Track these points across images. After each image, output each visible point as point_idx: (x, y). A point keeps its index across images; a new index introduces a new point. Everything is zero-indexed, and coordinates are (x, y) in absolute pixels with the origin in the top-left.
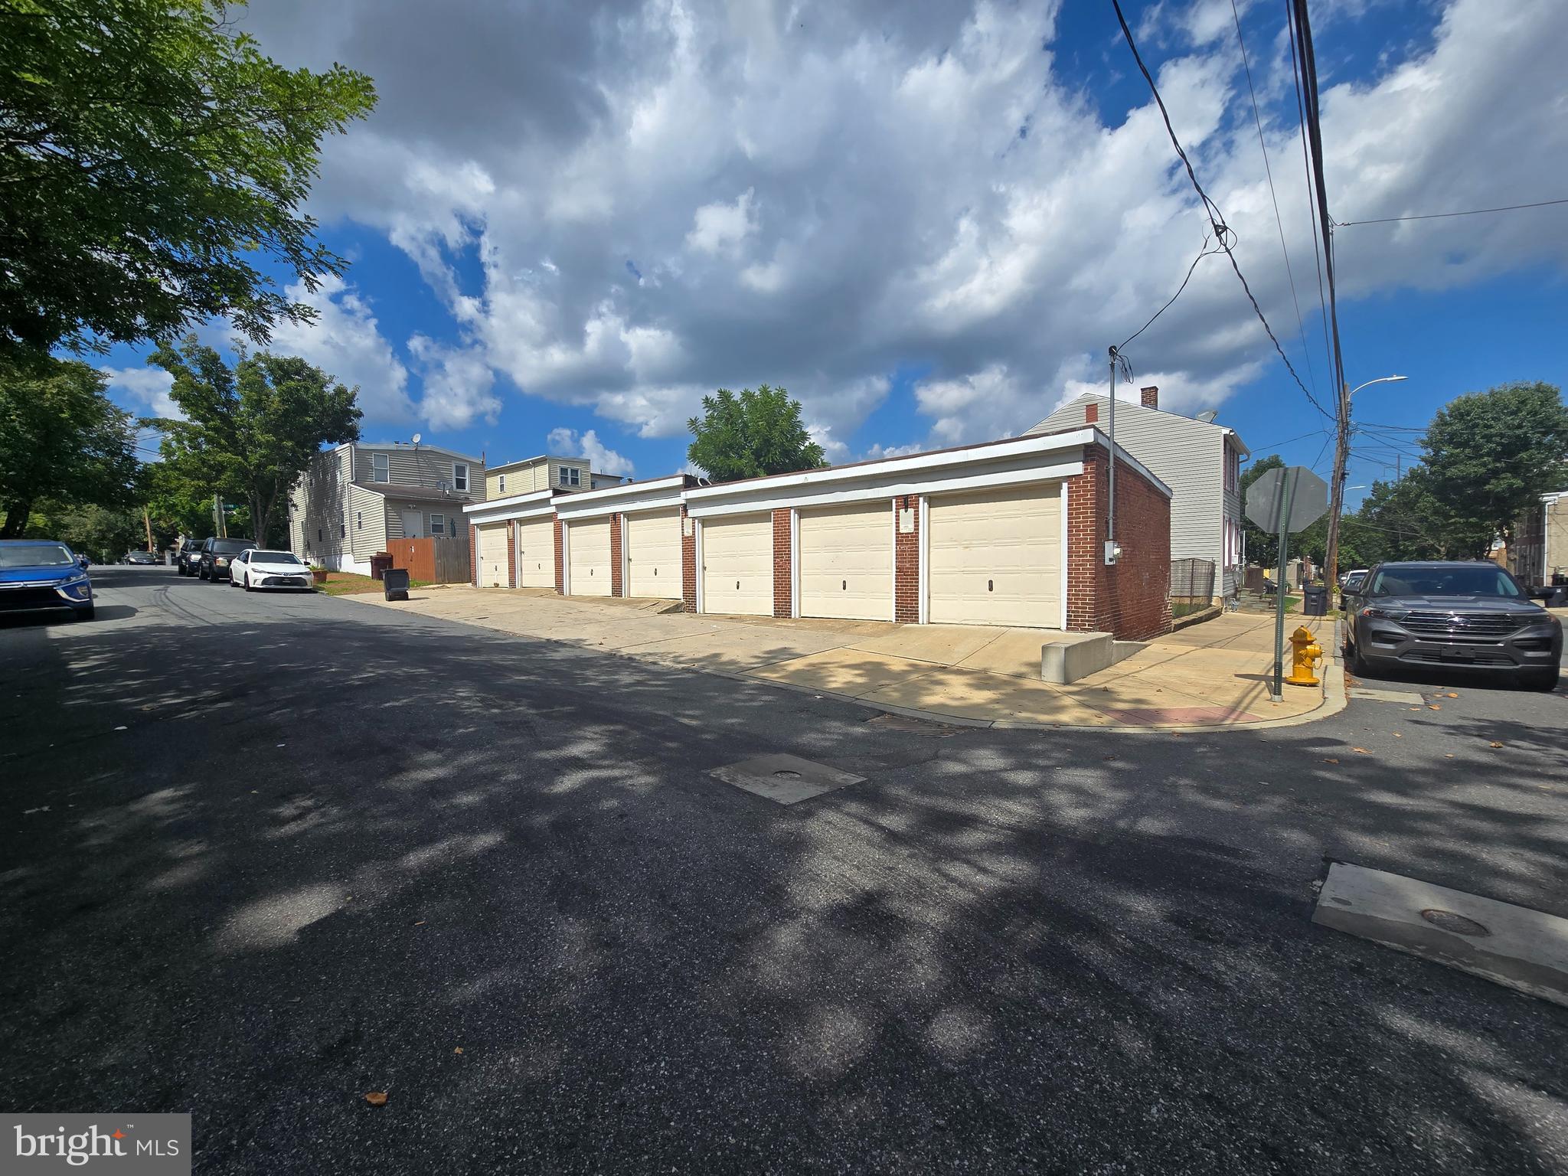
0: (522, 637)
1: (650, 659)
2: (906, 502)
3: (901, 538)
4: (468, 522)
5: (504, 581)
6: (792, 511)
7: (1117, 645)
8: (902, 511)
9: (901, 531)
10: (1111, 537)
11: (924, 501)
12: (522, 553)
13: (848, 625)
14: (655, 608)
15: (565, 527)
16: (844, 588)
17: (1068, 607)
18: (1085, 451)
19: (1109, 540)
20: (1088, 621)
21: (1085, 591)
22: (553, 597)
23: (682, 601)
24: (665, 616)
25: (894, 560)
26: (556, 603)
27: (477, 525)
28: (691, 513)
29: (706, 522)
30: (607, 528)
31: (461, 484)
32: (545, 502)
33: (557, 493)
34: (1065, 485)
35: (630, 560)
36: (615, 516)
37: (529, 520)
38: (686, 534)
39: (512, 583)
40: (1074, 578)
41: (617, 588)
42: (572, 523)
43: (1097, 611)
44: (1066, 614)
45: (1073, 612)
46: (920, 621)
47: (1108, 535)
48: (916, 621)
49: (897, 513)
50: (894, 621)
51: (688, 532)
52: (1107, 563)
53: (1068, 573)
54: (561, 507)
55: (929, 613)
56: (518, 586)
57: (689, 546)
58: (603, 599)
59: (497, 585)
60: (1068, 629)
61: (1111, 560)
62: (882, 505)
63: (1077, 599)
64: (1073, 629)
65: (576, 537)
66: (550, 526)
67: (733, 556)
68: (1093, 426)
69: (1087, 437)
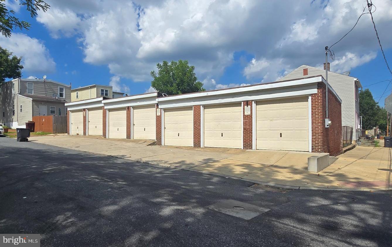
0: (97, 154)
1: (155, 163)
2: (247, 103)
3: (245, 117)
4: (67, 109)
5: (81, 133)
6: (201, 106)
7: (331, 158)
8: (246, 107)
9: (245, 114)
10: (327, 117)
11: (254, 103)
12: (89, 122)
13: (225, 150)
14: (145, 143)
15: (107, 112)
16: (222, 136)
17: (312, 143)
18: (318, 85)
19: (326, 118)
20: (320, 149)
21: (319, 137)
22: (102, 139)
23: (156, 141)
24: (150, 146)
25: (242, 125)
26: (104, 141)
27: (70, 111)
28: (160, 107)
29: (166, 110)
30: (125, 112)
31: (61, 95)
32: (100, 102)
33: (105, 99)
34: (310, 98)
35: (134, 125)
36: (128, 108)
37: (92, 109)
38: (158, 115)
39: (85, 133)
40: (314, 132)
41: (129, 136)
42: (110, 110)
43: (323, 145)
44: (311, 146)
45: (314, 145)
46: (253, 149)
47: (326, 116)
48: (251, 149)
49: (244, 107)
50: (242, 148)
51: (159, 114)
52: (326, 127)
53: (312, 130)
54: (106, 104)
55: (256, 145)
56: (87, 134)
57: (159, 120)
58: (123, 140)
59: (78, 134)
60: (312, 152)
61: (328, 126)
62: (238, 104)
63: (316, 140)
64: (314, 152)
65: (111, 115)
66: (101, 111)
67: (176, 123)
68: (321, 76)
69: (319, 79)
